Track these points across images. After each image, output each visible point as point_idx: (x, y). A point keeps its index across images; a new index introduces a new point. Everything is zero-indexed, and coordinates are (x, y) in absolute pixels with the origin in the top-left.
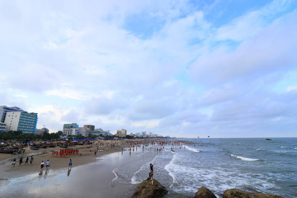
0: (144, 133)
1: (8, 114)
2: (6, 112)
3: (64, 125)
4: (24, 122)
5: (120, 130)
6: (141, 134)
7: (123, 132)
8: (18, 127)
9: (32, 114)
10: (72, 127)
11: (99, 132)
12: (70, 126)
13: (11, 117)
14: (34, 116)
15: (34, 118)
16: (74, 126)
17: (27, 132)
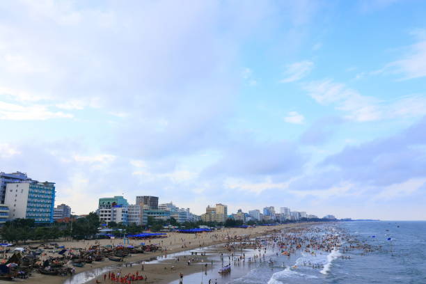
0: (269, 211)
1: (9, 186)
2: (5, 183)
3: (100, 200)
4: (36, 200)
5: (213, 206)
6: (262, 212)
7: (220, 211)
8: (27, 212)
9: (46, 183)
10: (115, 205)
11: (168, 213)
12: (111, 203)
13: (14, 193)
14: (49, 188)
15: (50, 193)
16: (119, 203)
17: (40, 220)
